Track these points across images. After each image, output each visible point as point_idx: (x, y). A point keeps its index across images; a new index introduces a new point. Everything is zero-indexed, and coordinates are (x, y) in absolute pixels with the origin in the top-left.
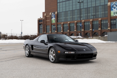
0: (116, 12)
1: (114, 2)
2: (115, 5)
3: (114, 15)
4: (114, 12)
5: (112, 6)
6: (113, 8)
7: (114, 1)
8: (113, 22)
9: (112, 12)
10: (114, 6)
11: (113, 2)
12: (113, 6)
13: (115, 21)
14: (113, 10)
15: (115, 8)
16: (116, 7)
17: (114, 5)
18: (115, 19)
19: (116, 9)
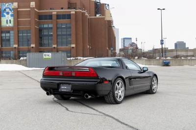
0: (10, 20)
1: (7, 4)
2: (9, 8)
3: (7, 25)
4: (7, 20)
5: (3, 9)
6: (5, 14)
7: (6, 2)
8: (6, 37)
9: (4, 20)
10: (8, 10)
11: (4, 4)
12: (5, 10)
13: (8, 35)
14: (5, 16)
15: (8, 13)
16: (10, 11)
17: (6, 8)
18: (9, 32)
19: (9, 16)
